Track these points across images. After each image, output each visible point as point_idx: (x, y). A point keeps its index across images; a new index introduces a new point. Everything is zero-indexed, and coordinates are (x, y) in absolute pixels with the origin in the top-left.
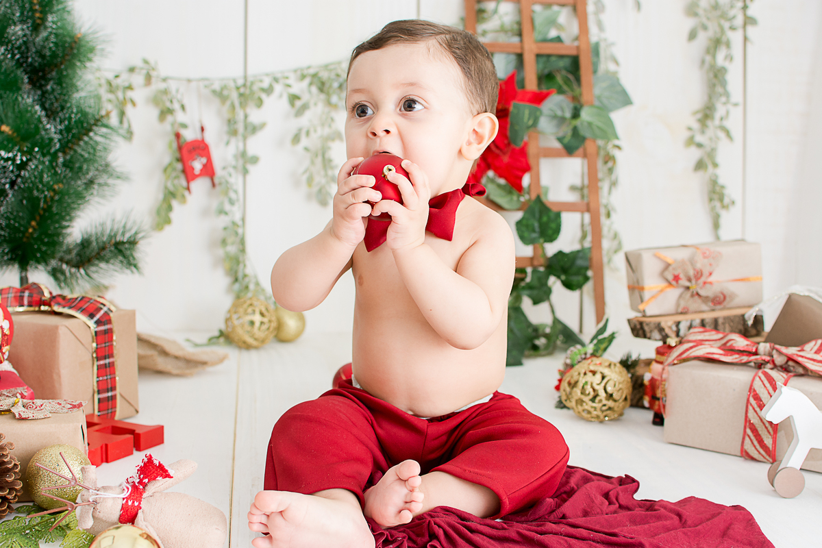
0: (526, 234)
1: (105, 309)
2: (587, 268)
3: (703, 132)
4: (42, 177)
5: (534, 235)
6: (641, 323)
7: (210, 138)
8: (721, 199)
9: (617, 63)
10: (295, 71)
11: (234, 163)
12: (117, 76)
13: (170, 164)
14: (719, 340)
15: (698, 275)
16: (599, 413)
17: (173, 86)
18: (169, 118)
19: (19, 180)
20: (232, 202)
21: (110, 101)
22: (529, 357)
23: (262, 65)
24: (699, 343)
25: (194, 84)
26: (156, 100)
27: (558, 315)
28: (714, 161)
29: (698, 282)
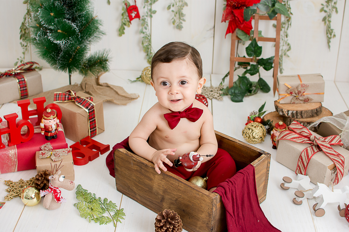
0: (249, 53)
1: (92, 105)
2: (272, 63)
3: (327, 7)
4: (72, 48)
5: (252, 53)
8: (331, 34)
11: (146, 14)
13: (123, 13)
15: (299, 92)
20: (146, 29)
22: (247, 96)
27: (261, 77)
28: (329, 19)
29: (299, 95)
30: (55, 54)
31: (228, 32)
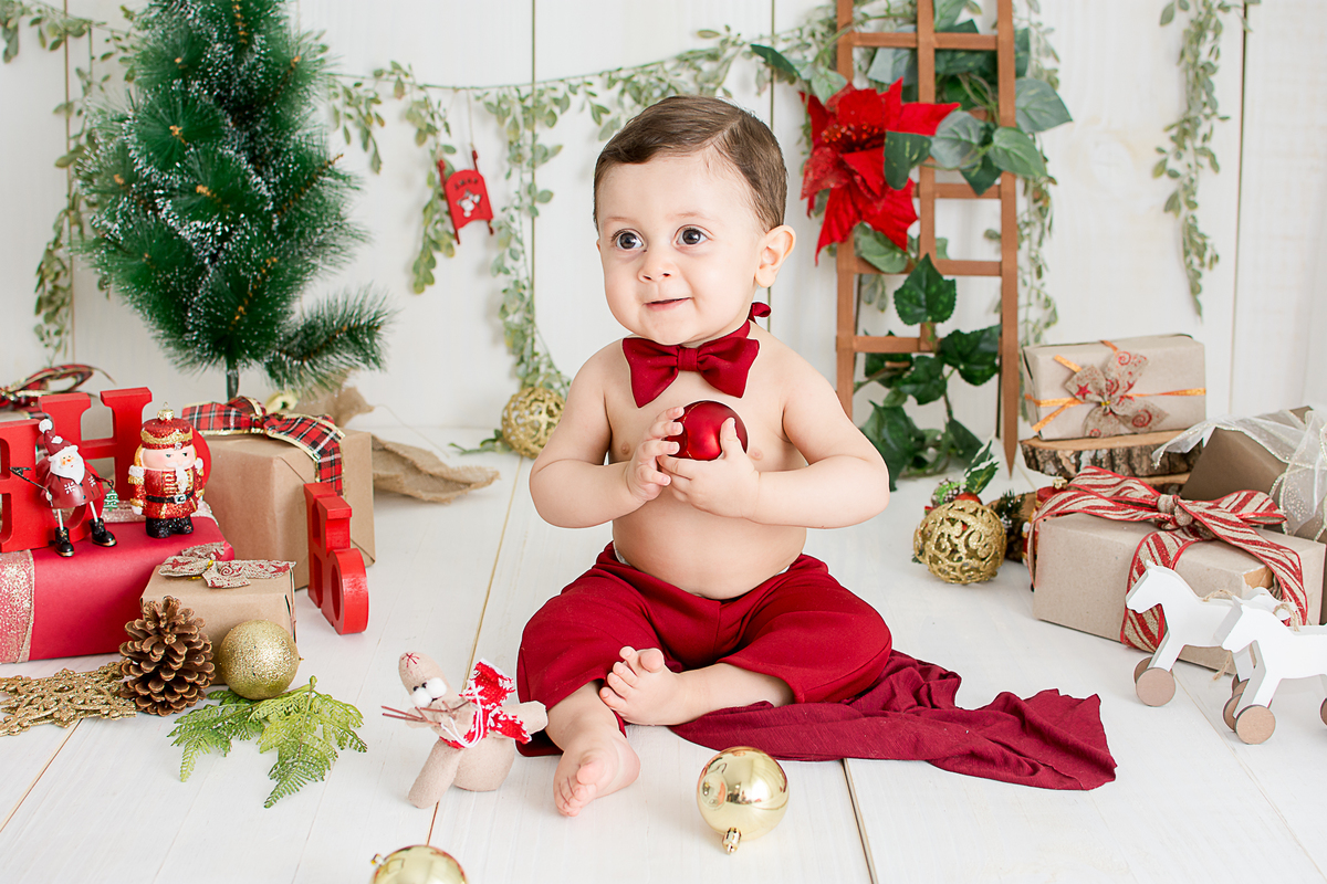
0: (908, 309)
2: (994, 355)
3: (1179, 156)
4: (249, 252)
5: (919, 310)
6: (1033, 450)
7: (487, 169)
8: (1201, 255)
9: (1057, 58)
10: (601, 75)
11: (517, 202)
12: (357, 85)
13: (430, 204)
14: (1114, 486)
15: (1113, 387)
16: (957, 573)
17: (434, 96)
18: (430, 139)
19: (221, 255)
20: (515, 256)
21: (350, 117)
22: (907, 477)
23: (556, 66)
24: (1084, 491)
25: (462, 92)
26: (410, 115)
27: (956, 417)
28: (1191, 198)
29: (1113, 396)
30: (184, 277)
31: (826, 239)
